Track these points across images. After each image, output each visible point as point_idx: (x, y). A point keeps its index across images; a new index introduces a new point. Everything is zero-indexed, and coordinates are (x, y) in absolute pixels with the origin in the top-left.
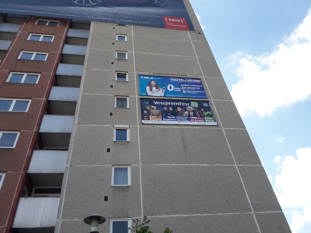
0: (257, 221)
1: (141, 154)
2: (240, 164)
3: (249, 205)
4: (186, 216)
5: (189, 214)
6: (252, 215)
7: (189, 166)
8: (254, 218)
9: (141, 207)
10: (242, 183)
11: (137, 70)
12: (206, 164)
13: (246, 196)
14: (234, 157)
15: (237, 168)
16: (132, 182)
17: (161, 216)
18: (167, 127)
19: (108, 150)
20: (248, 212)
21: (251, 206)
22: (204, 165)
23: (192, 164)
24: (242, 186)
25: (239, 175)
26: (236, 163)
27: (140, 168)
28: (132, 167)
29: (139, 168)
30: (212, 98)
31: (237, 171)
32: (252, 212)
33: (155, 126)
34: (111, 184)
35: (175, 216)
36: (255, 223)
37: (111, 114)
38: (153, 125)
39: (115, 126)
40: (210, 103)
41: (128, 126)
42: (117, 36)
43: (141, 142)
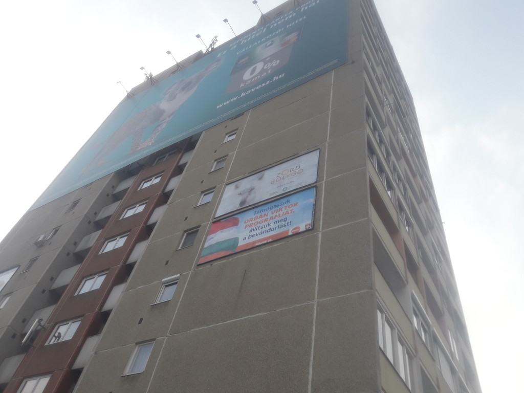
1: (176, 317)
2: (323, 297)
3: (308, 384)
7: (233, 322)
10: (311, 339)
11: (229, 177)
12: (263, 312)
14: (319, 285)
15: (315, 307)
16: (147, 366)
18: (230, 260)
19: (141, 321)
21: (310, 387)
22: (259, 314)
24: (310, 344)
25: (312, 323)
26: (316, 297)
27: (165, 341)
29: (163, 342)
31: (312, 315)
33: (215, 263)
34: (124, 373)
38: (212, 263)
39: (163, 280)
40: (317, 190)
41: (178, 275)
42: (227, 136)
43: (184, 296)
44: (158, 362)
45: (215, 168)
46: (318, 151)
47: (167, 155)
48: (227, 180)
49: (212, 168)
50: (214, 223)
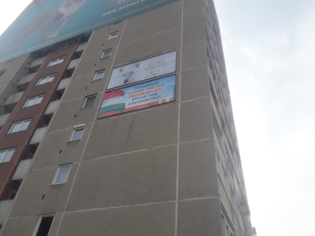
0: (178, 211)
1: (85, 150)
2: (183, 141)
3: (176, 190)
4: (101, 210)
5: (105, 207)
6: (174, 203)
7: (126, 154)
8: (175, 207)
9: (66, 203)
10: (177, 165)
11: (115, 64)
12: (145, 148)
13: (175, 180)
15: (178, 147)
16: (68, 179)
17: (79, 211)
18: (120, 116)
19: (60, 152)
20: (171, 200)
21: (177, 192)
22: (142, 150)
23: (129, 152)
26: (178, 141)
27: (79, 164)
28: (73, 164)
30: (181, 70)
31: (176, 151)
32: (175, 199)
33: (110, 118)
34: (51, 184)
35: (91, 210)
36: (175, 213)
37: (75, 116)
38: (107, 118)
39: (74, 127)
40: (176, 77)
41: (85, 124)
42: (111, 35)
43: (90, 137)
44: (75, 177)
45: (104, 56)
46: (176, 51)
47: (67, 44)
48: (113, 65)
49: (101, 56)
50: (106, 92)
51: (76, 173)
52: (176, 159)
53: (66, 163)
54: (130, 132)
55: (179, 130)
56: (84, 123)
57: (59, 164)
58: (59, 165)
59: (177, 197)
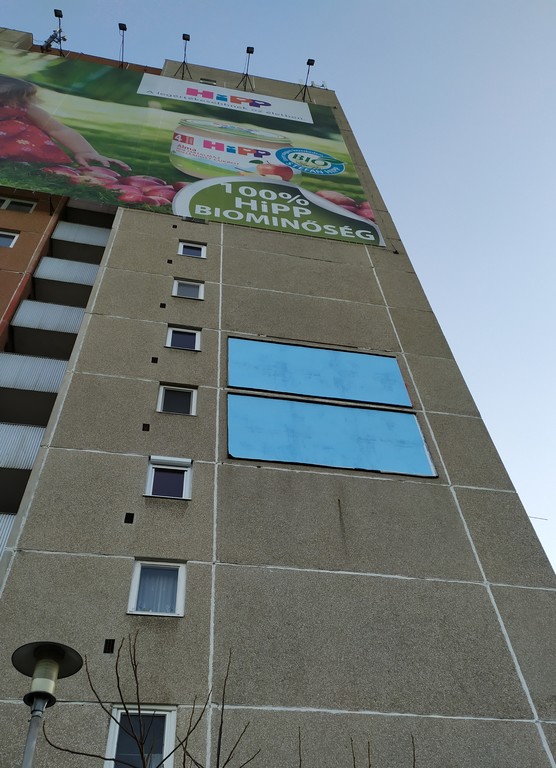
2: (496, 581)
3: (526, 697)
5: (345, 708)
6: (532, 726)
8: (539, 737)
9: (207, 677)
12: (402, 574)
13: (514, 670)
14: (482, 563)
15: (489, 591)
16: (187, 606)
17: (265, 708)
20: (522, 718)
21: (531, 702)
23: (361, 572)
24: (504, 641)
25: (494, 612)
26: (485, 579)
28: (191, 566)
29: (210, 573)
30: (423, 407)
31: (489, 601)
32: (532, 718)
33: (265, 467)
34: (126, 608)
35: (303, 709)
37: (146, 427)
39: (153, 457)
40: (419, 420)
41: (188, 460)
42: (181, 245)
43: (220, 503)
44: (213, 604)
45: (179, 292)
46: (395, 360)
47: (8, 200)
48: (222, 328)
51: (213, 595)
52: (497, 620)
53: (164, 556)
54: (341, 520)
55: (475, 551)
56: (183, 456)
57: (137, 555)
58: (137, 559)
59: (534, 711)
